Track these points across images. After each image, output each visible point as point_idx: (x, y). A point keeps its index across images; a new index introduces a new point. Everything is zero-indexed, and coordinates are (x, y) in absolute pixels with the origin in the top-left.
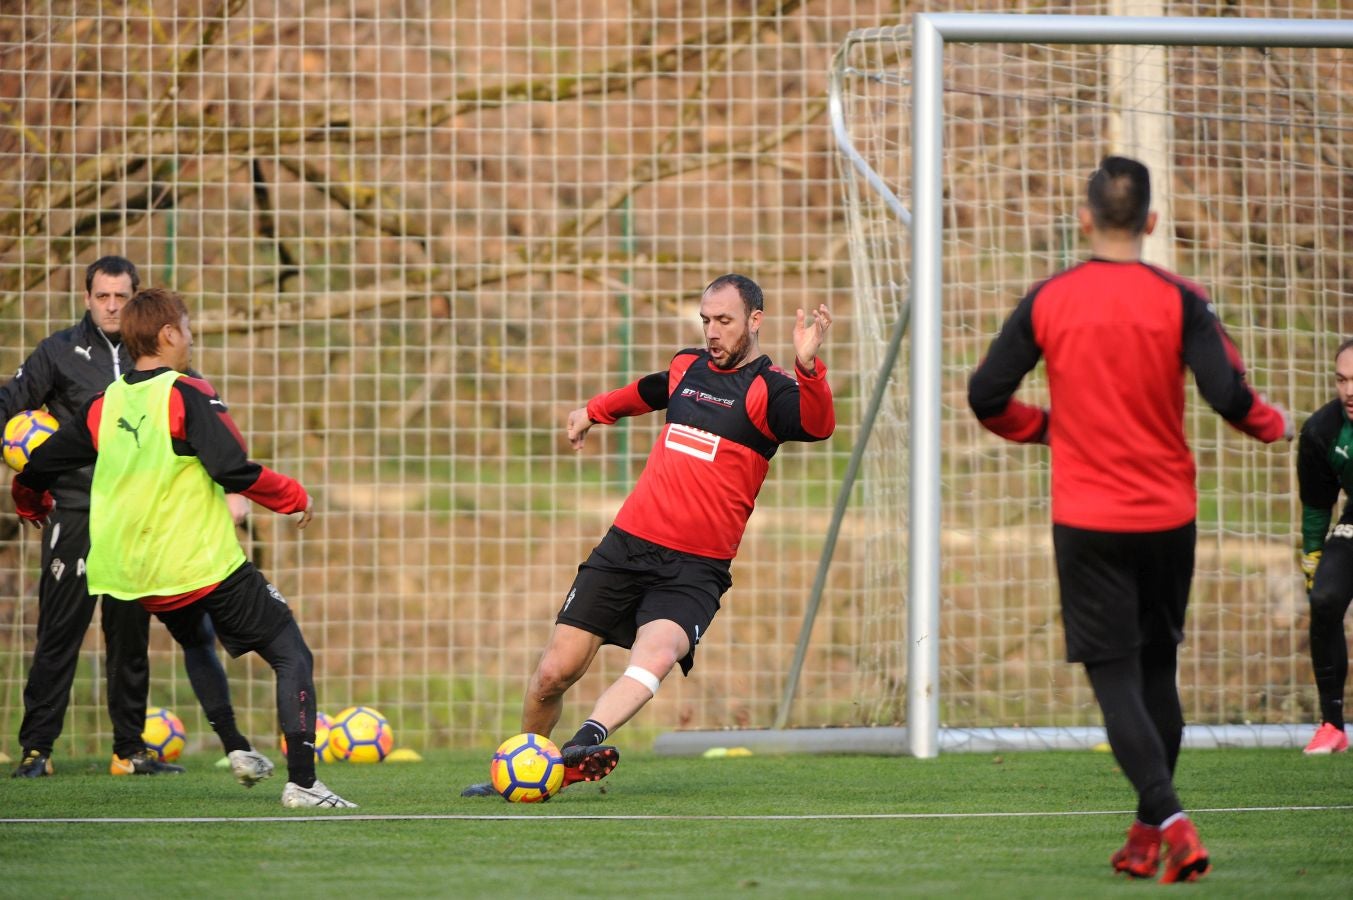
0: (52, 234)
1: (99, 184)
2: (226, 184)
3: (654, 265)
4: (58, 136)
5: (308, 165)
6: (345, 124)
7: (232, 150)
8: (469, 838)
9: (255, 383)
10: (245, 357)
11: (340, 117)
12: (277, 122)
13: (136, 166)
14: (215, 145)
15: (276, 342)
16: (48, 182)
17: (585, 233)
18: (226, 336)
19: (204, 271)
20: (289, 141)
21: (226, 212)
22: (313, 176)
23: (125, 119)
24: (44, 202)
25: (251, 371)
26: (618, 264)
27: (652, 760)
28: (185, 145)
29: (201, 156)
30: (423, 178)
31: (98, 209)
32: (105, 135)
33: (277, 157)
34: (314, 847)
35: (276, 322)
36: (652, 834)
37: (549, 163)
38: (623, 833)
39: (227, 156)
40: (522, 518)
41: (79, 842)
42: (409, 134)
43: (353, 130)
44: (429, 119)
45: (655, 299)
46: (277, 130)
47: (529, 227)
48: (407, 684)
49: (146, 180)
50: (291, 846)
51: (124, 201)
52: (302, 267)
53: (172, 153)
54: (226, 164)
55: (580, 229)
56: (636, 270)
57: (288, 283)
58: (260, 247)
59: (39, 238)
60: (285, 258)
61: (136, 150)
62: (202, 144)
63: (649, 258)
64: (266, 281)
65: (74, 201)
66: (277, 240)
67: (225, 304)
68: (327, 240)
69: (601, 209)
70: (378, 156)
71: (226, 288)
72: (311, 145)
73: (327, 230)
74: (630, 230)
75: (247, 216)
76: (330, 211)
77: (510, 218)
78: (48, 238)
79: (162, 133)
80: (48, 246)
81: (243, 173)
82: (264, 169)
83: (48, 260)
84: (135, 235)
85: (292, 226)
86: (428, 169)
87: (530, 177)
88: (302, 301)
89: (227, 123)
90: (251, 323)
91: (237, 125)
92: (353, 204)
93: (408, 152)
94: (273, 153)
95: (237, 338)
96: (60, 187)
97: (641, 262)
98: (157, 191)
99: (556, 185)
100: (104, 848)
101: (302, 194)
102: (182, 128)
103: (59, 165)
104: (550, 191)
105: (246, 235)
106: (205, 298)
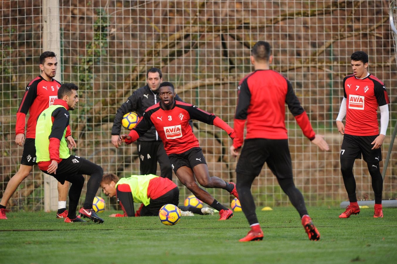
0: (162, 56)
1: (176, 41)
2: (213, 41)
3: (339, 65)
4: (164, 28)
5: (238, 36)
6: (248, 23)
7: (215, 31)
8: (286, 233)
9: (223, 100)
10: (219, 92)
11: (246, 22)
12: (228, 23)
13: (187, 36)
14: (210, 30)
15: (229, 88)
16: (161, 41)
17: (319, 55)
18: (214, 86)
19: (207, 67)
20: (232, 29)
21: (214, 49)
22: (239, 39)
23: (183, 22)
24: (160, 47)
25: (221, 96)
26: (328, 64)
27: (339, 210)
28: (201, 30)
29: (206, 33)
30: (271, 39)
31: (176, 49)
32: (178, 27)
33: (228, 33)
34: (240, 236)
35: (229, 82)
36: (340, 231)
37: (308, 35)
38: (331, 231)
39: (213, 33)
40: (301, 139)
41: (172, 235)
42: (267, 27)
43: (250, 25)
44: (273, 22)
45: (339, 75)
46: (228, 25)
47: (302, 53)
48: (268, 188)
49: (190, 40)
50: (234, 236)
51: (183, 47)
52: (236, 66)
53: (197, 32)
54: (213, 36)
55: (317, 54)
56: (334, 66)
57: (232, 71)
58: (223, 60)
59: (159, 57)
60: (231, 62)
61: (187, 31)
62: (206, 30)
63: (338, 63)
64: (225, 70)
65: (168, 47)
66: (228, 58)
67: (214, 76)
68: (243, 58)
69: (323, 48)
70: (258, 33)
71: (214, 72)
72: (238, 30)
73: (243, 55)
74: (332, 54)
75: (220, 51)
76: (244, 49)
77: (297, 51)
78: (161, 57)
79: (194, 26)
80: (161, 60)
81: (218, 38)
82: (225, 37)
83: (161, 64)
84: (186, 57)
85: (233, 53)
86: (273, 36)
87: (302, 39)
88: (236, 76)
89: (213, 23)
90: (221, 82)
91: (216, 24)
92: (251, 47)
93: (267, 32)
94: (227, 32)
95: (217, 86)
96: (165, 42)
97: (335, 64)
98: (193, 43)
99: (310, 41)
100: (178, 237)
101: (236, 44)
102: (200, 25)
103: (164, 36)
104: (309, 43)
105: (219, 56)
106: (208, 75)
